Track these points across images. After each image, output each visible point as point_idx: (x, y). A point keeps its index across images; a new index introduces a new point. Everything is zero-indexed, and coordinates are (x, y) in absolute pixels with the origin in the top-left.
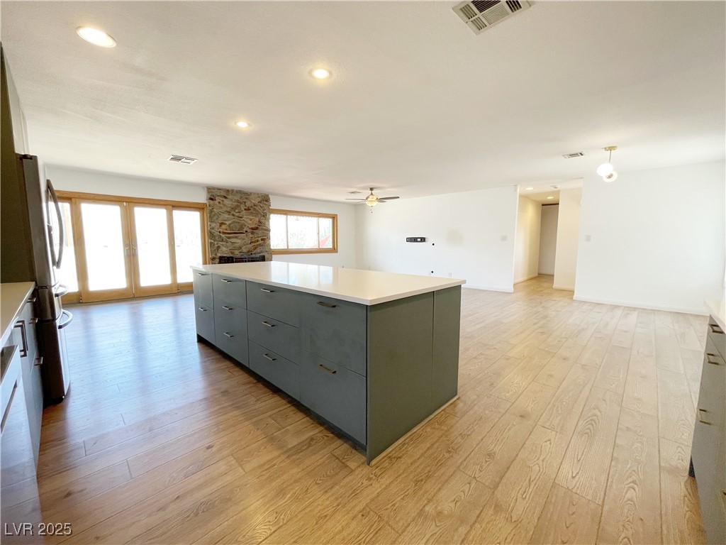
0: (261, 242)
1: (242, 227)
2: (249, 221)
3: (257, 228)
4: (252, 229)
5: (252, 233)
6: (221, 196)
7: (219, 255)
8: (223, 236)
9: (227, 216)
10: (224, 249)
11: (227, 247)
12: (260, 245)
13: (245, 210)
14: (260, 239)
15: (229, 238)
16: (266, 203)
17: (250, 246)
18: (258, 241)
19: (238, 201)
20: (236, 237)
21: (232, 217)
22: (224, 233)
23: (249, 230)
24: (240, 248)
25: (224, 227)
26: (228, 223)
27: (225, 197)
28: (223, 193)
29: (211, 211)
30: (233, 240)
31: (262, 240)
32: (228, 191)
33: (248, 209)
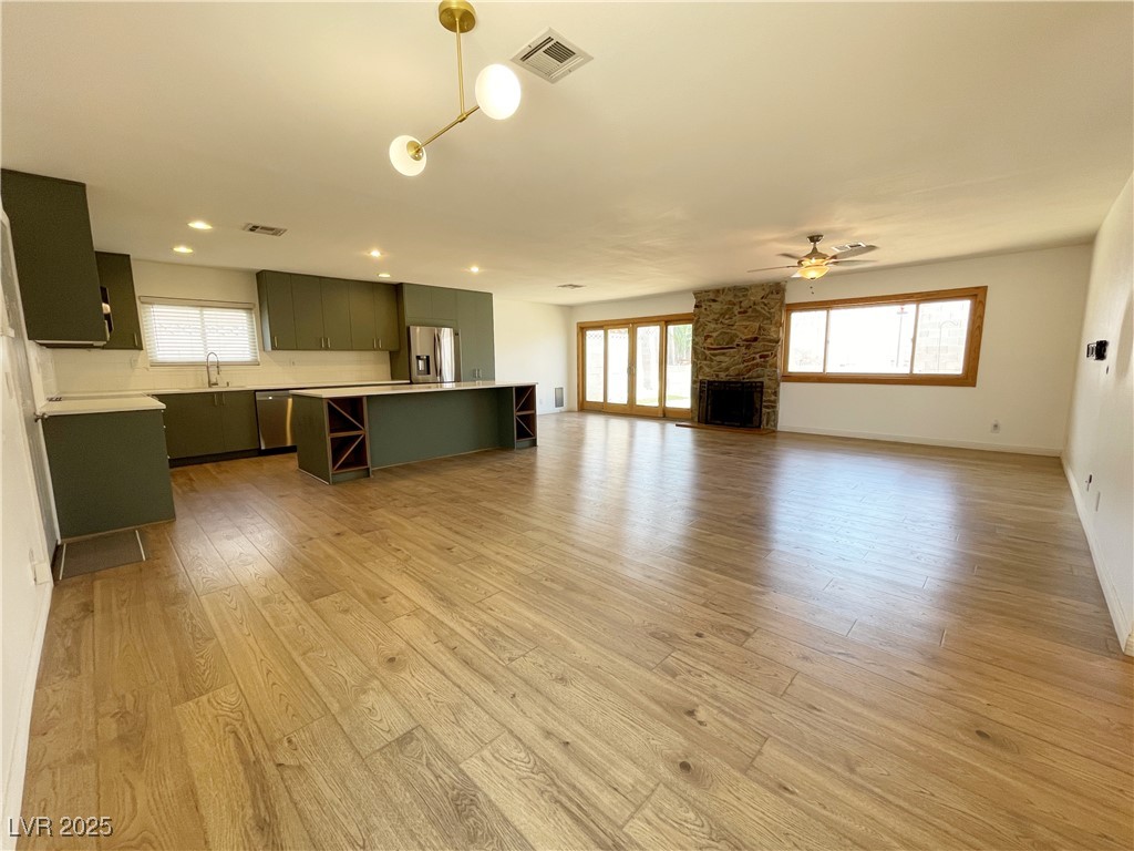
0: (758, 360)
1: (732, 340)
2: (743, 329)
3: (756, 339)
4: (746, 340)
5: (748, 347)
6: (709, 301)
7: (700, 378)
8: (707, 352)
9: (713, 326)
10: (707, 370)
11: (710, 367)
12: (757, 365)
13: (740, 313)
14: (757, 356)
15: (715, 355)
16: (774, 296)
17: (742, 366)
18: (754, 359)
19: (731, 303)
20: (724, 354)
21: (720, 326)
22: (709, 349)
23: (741, 343)
24: (727, 369)
25: (709, 341)
26: (715, 335)
27: (714, 301)
28: (712, 296)
29: (697, 321)
30: (718, 358)
31: (761, 357)
32: (718, 291)
33: (745, 312)
